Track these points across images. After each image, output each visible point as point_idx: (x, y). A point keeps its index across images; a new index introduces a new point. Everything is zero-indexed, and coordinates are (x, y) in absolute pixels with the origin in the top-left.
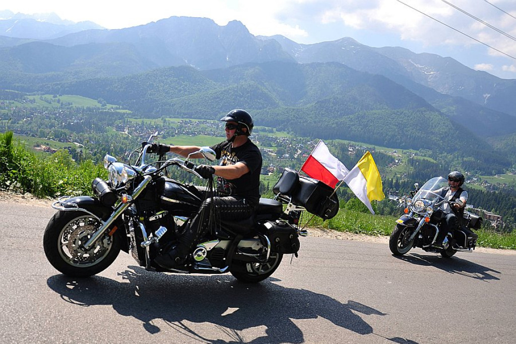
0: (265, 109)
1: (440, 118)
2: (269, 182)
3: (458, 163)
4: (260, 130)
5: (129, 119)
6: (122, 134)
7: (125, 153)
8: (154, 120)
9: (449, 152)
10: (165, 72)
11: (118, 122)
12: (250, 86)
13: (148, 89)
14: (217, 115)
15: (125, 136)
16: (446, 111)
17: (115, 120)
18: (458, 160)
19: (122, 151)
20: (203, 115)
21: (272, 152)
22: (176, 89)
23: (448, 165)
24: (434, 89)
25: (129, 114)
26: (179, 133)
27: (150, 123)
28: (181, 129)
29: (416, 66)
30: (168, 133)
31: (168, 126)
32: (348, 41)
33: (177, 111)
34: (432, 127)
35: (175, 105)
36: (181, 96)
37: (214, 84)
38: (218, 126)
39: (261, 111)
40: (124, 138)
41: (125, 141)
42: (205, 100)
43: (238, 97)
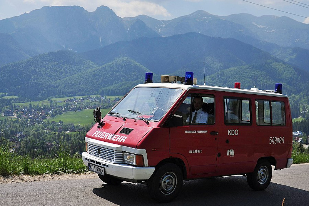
0: (139, 80)
1: (285, 66)
3: (305, 101)
5: (16, 104)
6: (11, 118)
7: (16, 135)
8: (41, 102)
9: (295, 93)
10: (45, 58)
11: (5, 108)
12: (124, 61)
13: (32, 74)
14: (97, 90)
15: (15, 120)
16: (288, 60)
17: (3, 106)
18: (304, 98)
19: (14, 133)
20: (86, 91)
22: (58, 71)
23: (297, 104)
24: (276, 43)
25: (16, 99)
26: (66, 111)
27: (37, 105)
28: (67, 106)
29: (260, 27)
30: (56, 112)
31: (55, 105)
32: (200, 14)
33: (61, 91)
34: (279, 75)
35: (59, 86)
36: (64, 77)
37: (92, 64)
38: (100, 100)
39: (136, 81)
40: (14, 122)
41: (14, 125)
42: (86, 78)
43: (115, 73)
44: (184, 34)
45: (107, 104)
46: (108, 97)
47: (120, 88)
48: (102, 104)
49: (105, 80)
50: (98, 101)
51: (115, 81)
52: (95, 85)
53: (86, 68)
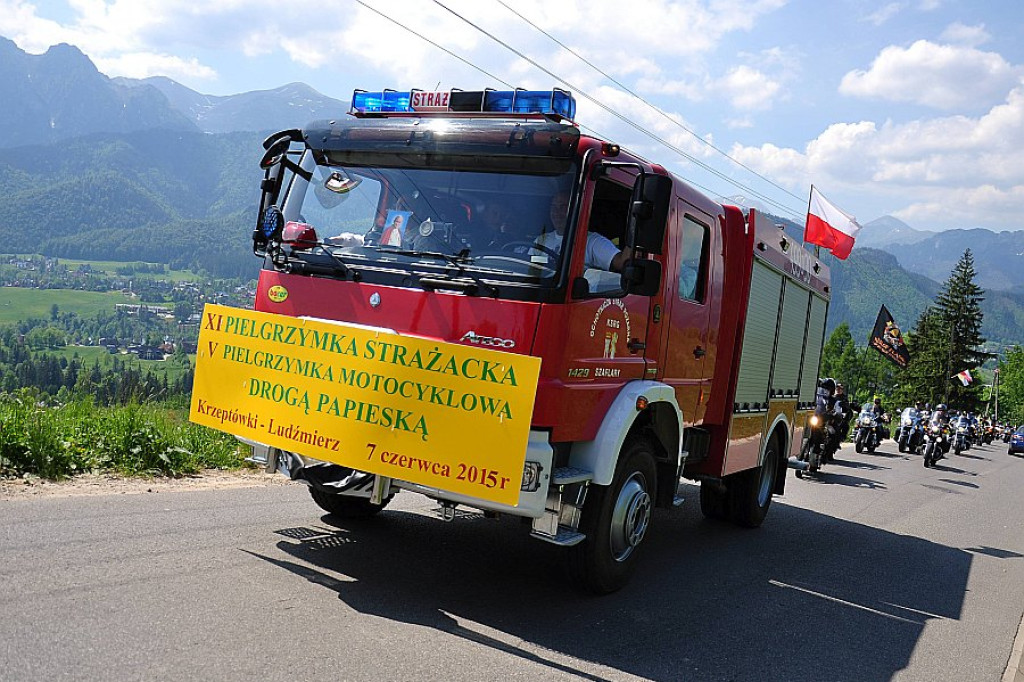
0: (143, 227)
2: (166, 375)
4: (136, 270)
12: (108, 180)
14: (39, 242)
20: (7, 244)
21: (164, 312)
32: (301, 91)
37: (26, 178)
38: (43, 267)
39: (135, 231)
42: (9, 211)
43: (83, 205)
44: (257, 132)
45: (58, 279)
46: (62, 262)
47: (95, 243)
48: (46, 277)
49: (58, 220)
50: (38, 268)
51: (83, 224)
52: (30, 231)
53: (13, 186)
